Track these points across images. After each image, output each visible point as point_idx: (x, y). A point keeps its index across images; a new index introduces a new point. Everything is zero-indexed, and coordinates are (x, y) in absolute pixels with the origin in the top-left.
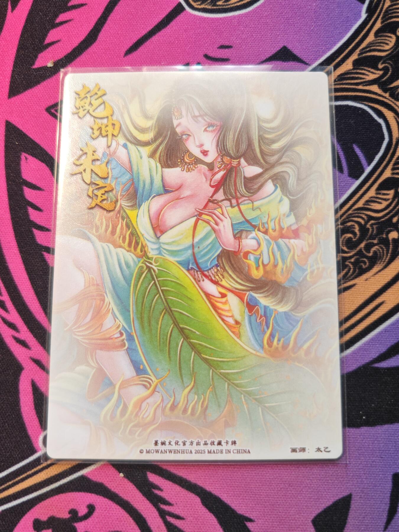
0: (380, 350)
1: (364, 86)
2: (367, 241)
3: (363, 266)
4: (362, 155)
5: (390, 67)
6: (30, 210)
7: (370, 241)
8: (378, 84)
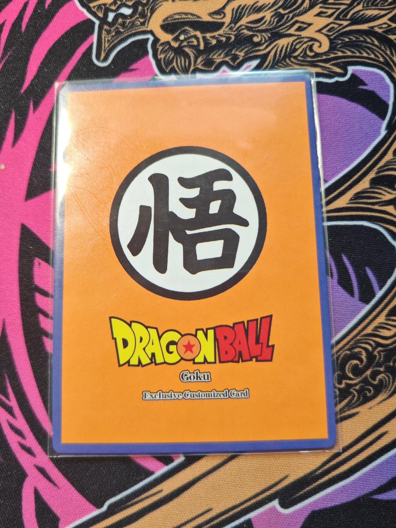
0: (381, 482)
1: (380, 206)
2: (373, 368)
3: (368, 394)
4: (374, 278)
6: (41, 317)
7: (376, 369)
8: (394, 205)
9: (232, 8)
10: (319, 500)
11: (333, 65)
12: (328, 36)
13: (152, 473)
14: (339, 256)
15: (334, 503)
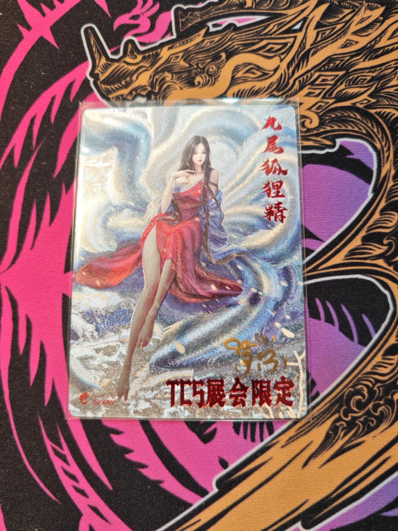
0: (388, 501)
1: (371, 260)
2: (374, 402)
3: (371, 424)
4: (370, 323)
5: (393, 242)
7: (377, 402)
8: (383, 259)
9: (233, 93)
10: (336, 519)
11: (323, 138)
12: (317, 113)
13: (191, 505)
14: (339, 307)
15: (349, 522)
